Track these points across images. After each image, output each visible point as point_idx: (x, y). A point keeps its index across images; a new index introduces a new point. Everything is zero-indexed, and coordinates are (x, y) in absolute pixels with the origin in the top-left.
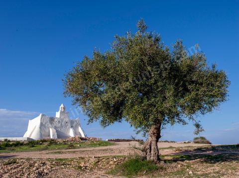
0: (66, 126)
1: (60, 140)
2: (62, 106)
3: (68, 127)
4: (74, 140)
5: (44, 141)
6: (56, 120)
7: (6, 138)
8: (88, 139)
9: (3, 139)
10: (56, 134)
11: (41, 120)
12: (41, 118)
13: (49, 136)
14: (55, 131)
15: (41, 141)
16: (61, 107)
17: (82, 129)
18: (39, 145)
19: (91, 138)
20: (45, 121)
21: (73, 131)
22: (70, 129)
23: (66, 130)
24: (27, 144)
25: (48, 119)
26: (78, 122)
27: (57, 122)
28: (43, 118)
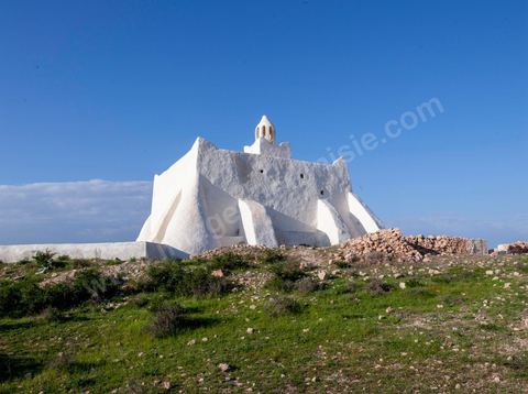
0: (302, 192)
3: (306, 194)
4: (383, 251)
7: (42, 248)
8: (426, 243)
9: (16, 253)
10: (268, 222)
11: (200, 166)
12: (201, 159)
13: (238, 231)
14: (262, 210)
18: (213, 297)
19: (438, 238)
20: (216, 171)
21: (332, 211)
22: (316, 204)
23: (303, 208)
24: (142, 288)
25: (226, 160)
26: (341, 176)
27: (265, 172)
28: (207, 158)
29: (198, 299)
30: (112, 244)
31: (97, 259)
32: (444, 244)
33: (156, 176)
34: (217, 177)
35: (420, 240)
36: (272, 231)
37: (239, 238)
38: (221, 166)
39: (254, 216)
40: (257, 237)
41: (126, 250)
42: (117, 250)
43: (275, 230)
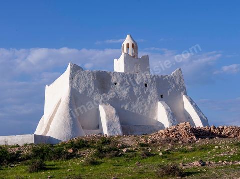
0: (146, 97)
1: (129, 140)
2: (128, 40)
3: (150, 98)
4: (173, 137)
5: (82, 145)
6: (114, 80)
8: (217, 131)
10: (117, 120)
11: (71, 83)
12: (72, 78)
13: (99, 127)
14: (114, 111)
15: (73, 145)
16: (125, 43)
17: (192, 102)
18: (62, 160)
19: (226, 127)
20: (83, 86)
21: (167, 110)
22: (157, 105)
23: (147, 108)
24: (29, 158)
25: (90, 78)
26: (178, 83)
27: (118, 84)
28: (76, 77)
29: (55, 162)
30: (14, 136)
31: (6, 145)
32: (229, 132)
33: (47, 86)
34: (83, 90)
35: (212, 130)
36: (119, 125)
37: (98, 131)
38: (86, 83)
39: (107, 116)
40: (109, 130)
41: (23, 139)
42: (17, 140)
43: (121, 125)
